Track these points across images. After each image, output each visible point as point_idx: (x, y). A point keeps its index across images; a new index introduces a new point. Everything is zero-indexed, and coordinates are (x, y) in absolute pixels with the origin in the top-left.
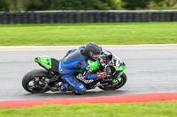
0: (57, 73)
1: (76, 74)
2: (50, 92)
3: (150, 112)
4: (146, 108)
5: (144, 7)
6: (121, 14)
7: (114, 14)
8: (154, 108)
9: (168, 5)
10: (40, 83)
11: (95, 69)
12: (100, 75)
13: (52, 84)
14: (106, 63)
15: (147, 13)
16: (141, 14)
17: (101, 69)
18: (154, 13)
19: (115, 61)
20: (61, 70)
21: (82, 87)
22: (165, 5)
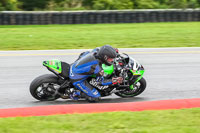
0: (68, 78)
1: (89, 79)
2: (60, 99)
3: (50, 127)
4: (44, 122)
5: (43, 7)
6: (17, 15)
7: (9, 15)
8: (53, 122)
9: (70, 5)
10: (49, 89)
11: (110, 73)
12: (115, 80)
13: (62, 91)
14: (122, 66)
15: (47, 15)
16: (39, 15)
17: (117, 73)
18: (54, 15)
19: (132, 65)
20: (72, 75)
21: (96, 93)
22: (66, 5)
